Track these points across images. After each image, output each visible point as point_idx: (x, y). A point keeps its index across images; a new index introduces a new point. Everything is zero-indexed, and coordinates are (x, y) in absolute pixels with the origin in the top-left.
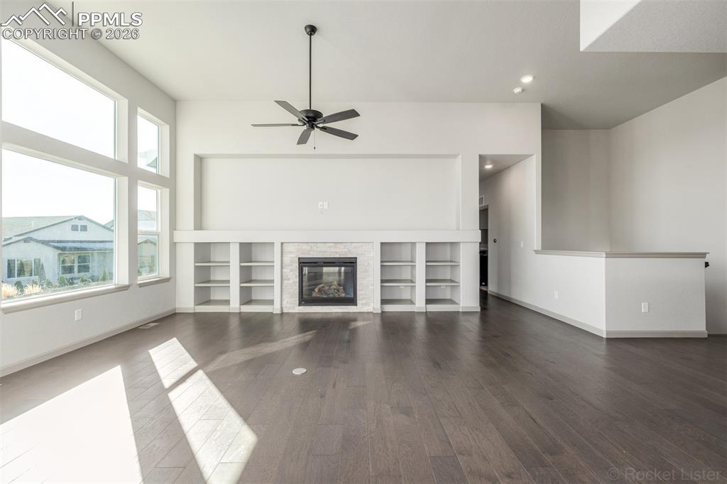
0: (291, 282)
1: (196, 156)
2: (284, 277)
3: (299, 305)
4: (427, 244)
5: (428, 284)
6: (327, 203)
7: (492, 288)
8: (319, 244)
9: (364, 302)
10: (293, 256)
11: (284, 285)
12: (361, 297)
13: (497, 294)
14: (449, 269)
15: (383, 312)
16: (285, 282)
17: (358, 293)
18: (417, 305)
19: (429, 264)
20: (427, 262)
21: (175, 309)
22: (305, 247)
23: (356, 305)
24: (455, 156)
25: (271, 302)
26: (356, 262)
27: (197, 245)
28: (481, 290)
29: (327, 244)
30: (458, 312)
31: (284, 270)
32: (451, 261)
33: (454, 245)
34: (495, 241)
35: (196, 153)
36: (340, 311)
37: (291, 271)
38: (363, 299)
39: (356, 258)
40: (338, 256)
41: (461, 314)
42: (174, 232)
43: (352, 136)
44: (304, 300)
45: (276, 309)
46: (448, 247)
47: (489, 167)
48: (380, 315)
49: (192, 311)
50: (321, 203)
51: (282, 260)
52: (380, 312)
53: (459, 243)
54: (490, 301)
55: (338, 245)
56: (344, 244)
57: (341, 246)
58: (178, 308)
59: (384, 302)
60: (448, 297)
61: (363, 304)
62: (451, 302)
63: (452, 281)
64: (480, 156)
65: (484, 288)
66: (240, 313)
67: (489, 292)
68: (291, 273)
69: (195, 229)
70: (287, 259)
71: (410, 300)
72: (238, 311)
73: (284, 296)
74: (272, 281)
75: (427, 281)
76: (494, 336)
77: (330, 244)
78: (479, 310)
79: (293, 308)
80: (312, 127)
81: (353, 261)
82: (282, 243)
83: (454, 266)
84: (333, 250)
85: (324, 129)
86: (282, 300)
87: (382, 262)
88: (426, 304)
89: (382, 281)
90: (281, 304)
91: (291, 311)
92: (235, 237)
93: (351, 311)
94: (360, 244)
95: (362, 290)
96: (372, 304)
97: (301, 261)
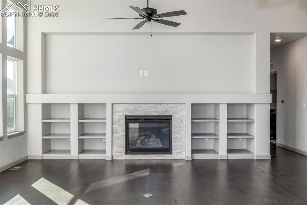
0: (119, 135)
1: (42, 33)
2: (114, 131)
3: (126, 154)
4: (229, 105)
5: (229, 137)
6: (147, 71)
7: (280, 141)
8: (141, 105)
9: (178, 151)
10: (122, 114)
11: (114, 137)
12: (176, 147)
13: (284, 146)
14: (245, 125)
15: (193, 160)
16: (115, 135)
17: (173, 144)
18: (220, 154)
19: (229, 121)
20: (228, 119)
21: (27, 157)
22: (131, 107)
23: (172, 154)
24: (251, 34)
25: (104, 151)
26: (171, 120)
27: (44, 105)
28: (271, 143)
29: (148, 105)
30: (253, 160)
31: (113, 126)
32: (247, 119)
33: (249, 106)
34: (282, 102)
35: (43, 31)
36: (159, 158)
37: (120, 126)
38: (177, 149)
39: (171, 116)
40: (157, 114)
41: (255, 161)
42: (27, 95)
43: (176, 24)
44: (130, 149)
45: (108, 156)
46: (245, 107)
47: (278, 41)
48: (191, 161)
49: (40, 159)
50: (142, 71)
51: (112, 118)
52: (191, 159)
53: (254, 104)
54: (278, 151)
55: (157, 106)
56: (162, 105)
57: (159, 106)
58: (30, 156)
59: (194, 151)
60: (244, 147)
61: (177, 153)
62: (247, 151)
63: (247, 134)
64: (271, 34)
65: (273, 142)
66: (79, 160)
67: (277, 145)
68: (120, 128)
69: (42, 93)
70: (116, 117)
71: (213, 150)
72: (77, 159)
73: (114, 147)
74: (105, 135)
75: (229, 135)
76: (282, 175)
77: (150, 105)
78: (270, 158)
79: (122, 156)
80: (149, 20)
81: (169, 118)
82: (112, 104)
83: (250, 123)
84: (153, 109)
85: (157, 20)
86: (112, 149)
87: (192, 119)
88: (228, 153)
89: (193, 135)
90: (112, 153)
91: (119, 158)
92: (75, 99)
93: (167, 159)
94: (175, 105)
95: (176, 142)
96: (184, 153)
97: (128, 118)
